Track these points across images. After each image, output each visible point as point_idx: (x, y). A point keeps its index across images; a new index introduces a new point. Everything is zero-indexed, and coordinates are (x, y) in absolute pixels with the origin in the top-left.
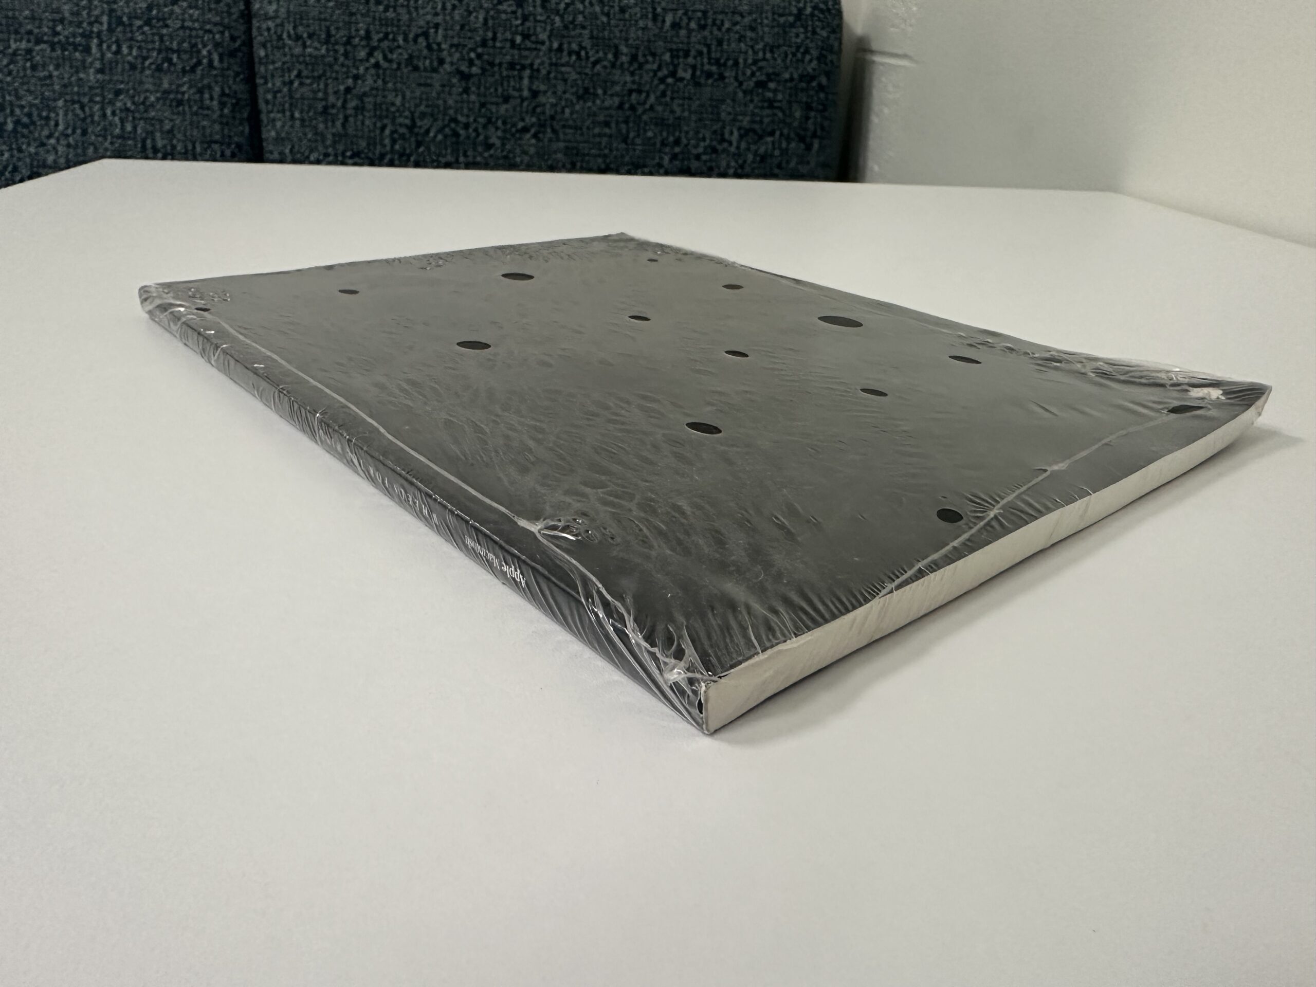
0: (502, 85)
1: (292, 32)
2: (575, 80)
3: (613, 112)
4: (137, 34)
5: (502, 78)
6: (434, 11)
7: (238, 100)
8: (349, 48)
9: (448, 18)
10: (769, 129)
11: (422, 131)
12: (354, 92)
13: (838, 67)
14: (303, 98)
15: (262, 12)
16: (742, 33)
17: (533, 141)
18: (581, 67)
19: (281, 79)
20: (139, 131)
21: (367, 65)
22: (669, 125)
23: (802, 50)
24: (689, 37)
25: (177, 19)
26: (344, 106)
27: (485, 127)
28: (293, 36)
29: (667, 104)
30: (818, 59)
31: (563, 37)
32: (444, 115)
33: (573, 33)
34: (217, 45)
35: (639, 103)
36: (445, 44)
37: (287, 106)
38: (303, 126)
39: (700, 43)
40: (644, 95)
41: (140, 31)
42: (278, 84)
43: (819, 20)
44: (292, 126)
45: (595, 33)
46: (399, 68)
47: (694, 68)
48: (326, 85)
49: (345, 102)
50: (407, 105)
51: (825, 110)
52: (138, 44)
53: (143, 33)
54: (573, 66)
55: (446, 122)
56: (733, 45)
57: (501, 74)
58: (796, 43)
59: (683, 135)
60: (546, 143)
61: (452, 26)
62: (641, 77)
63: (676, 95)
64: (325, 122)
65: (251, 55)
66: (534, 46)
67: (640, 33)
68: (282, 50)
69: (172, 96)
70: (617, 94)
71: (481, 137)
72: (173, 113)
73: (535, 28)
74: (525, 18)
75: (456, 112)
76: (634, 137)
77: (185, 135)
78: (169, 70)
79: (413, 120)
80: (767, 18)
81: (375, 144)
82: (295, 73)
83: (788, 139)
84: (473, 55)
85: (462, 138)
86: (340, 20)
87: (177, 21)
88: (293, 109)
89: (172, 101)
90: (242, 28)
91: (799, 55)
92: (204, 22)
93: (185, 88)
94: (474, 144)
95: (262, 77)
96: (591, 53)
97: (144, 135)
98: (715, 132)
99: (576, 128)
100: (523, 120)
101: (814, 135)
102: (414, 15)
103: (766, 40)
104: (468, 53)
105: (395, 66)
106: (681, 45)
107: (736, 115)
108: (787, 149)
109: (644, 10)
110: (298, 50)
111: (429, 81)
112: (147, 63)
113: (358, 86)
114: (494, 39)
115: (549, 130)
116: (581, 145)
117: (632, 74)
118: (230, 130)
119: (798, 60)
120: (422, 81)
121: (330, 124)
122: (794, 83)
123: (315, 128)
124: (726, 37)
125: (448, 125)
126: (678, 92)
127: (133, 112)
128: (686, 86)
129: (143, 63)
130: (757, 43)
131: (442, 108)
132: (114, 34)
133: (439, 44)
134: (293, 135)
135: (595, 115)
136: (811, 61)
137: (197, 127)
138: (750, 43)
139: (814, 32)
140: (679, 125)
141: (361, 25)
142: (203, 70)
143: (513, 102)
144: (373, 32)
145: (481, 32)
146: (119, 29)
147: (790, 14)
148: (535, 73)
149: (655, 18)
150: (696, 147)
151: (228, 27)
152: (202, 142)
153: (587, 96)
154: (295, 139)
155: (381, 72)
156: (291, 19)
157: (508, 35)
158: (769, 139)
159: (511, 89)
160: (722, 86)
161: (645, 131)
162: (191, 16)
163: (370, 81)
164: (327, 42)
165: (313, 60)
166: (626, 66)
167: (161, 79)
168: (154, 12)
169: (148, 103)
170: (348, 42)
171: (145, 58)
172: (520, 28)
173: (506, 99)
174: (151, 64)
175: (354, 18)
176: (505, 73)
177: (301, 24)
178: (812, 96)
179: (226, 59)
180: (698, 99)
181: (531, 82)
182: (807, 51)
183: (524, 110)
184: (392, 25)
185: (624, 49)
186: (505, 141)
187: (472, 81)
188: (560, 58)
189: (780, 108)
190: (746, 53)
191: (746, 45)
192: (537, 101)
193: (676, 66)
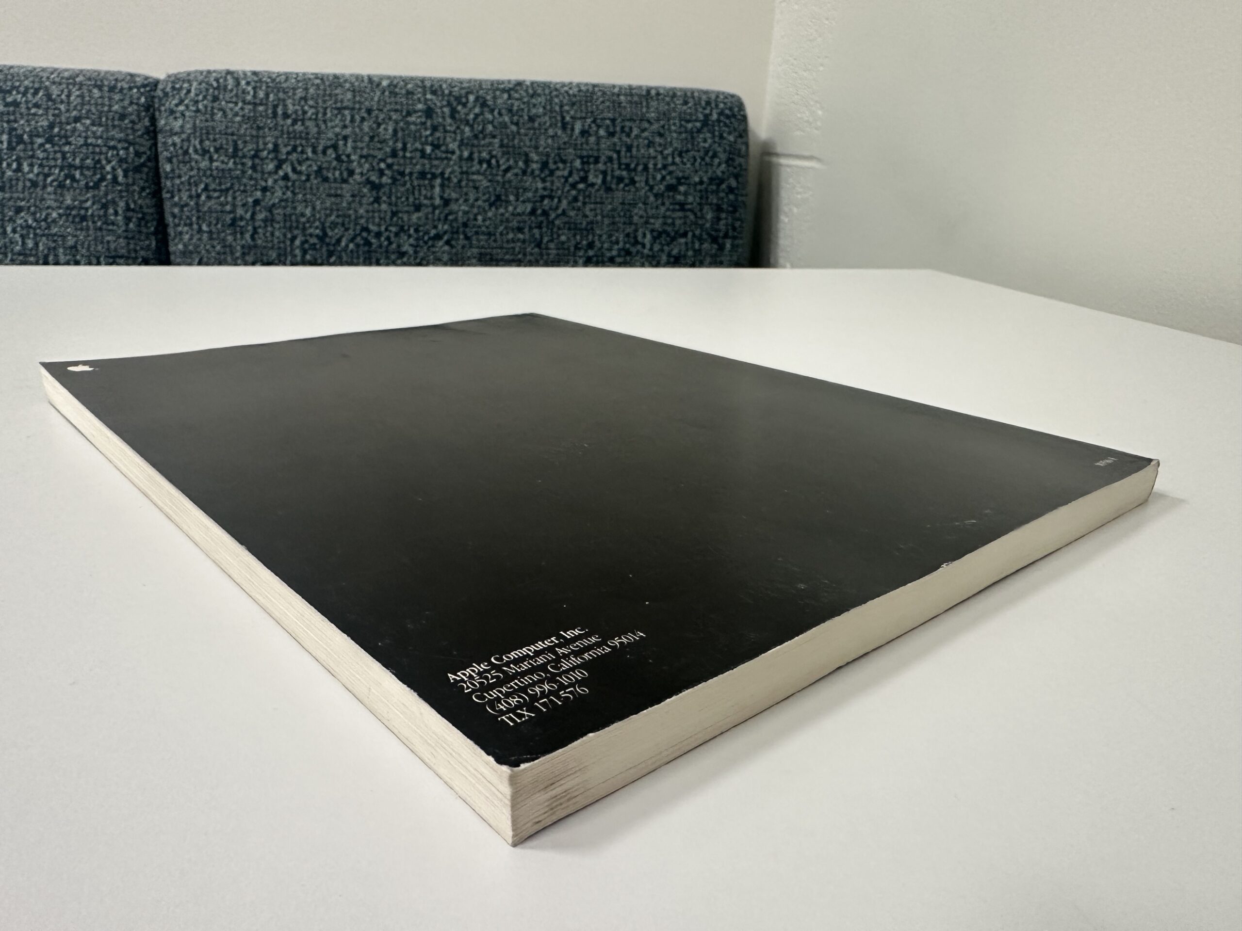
0: (413, 194)
1: (198, 147)
2: (488, 187)
3: (527, 218)
4: (39, 152)
5: (414, 188)
6: (342, 123)
7: (144, 214)
8: (257, 161)
9: (357, 130)
10: (682, 231)
11: (333, 241)
12: (263, 204)
13: (746, 170)
14: (210, 211)
15: (168, 128)
16: (650, 138)
17: (446, 248)
18: (491, 174)
19: (188, 193)
20: (41, 248)
21: (276, 177)
22: (581, 230)
23: (710, 154)
24: (598, 144)
25: (80, 136)
26: (253, 217)
27: (397, 234)
28: (200, 152)
29: (579, 209)
30: (727, 162)
31: (473, 145)
32: (356, 224)
33: (483, 142)
34: (121, 161)
35: (551, 209)
36: (355, 154)
37: (194, 219)
38: (211, 239)
39: (610, 150)
40: (556, 200)
41: (42, 149)
42: (185, 196)
43: (726, 125)
44: (200, 239)
45: (506, 141)
46: (308, 180)
47: (604, 173)
48: (234, 198)
49: (253, 214)
50: (318, 216)
51: (735, 211)
52: (39, 162)
53: (45, 151)
54: (483, 174)
55: (358, 232)
56: (642, 151)
57: (412, 181)
58: (704, 147)
59: (596, 238)
60: (460, 251)
61: (362, 137)
62: (552, 182)
63: (587, 200)
64: (234, 234)
65: (157, 168)
66: (444, 156)
67: (550, 141)
68: (188, 165)
69: (74, 212)
70: (528, 200)
71: (394, 246)
72: (76, 229)
73: (445, 138)
74: (435, 129)
75: (367, 221)
76: (548, 242)
77: (88, 249)
78: (72, 187)
79: (323, 230)
80: (674, 124)
81: (285, 255)
82: (202, 186)
83: (701, 239)
84: (383, 165)
85: (374, 246)
86: (248, 133)
87: (79, 139)
88: (200, 222)
89: (74, 217)
90: (149, 144)
91: (707, 159)
92: (108, 139)
93: (89, 204)
94: (387, 252)
95: (168, 192)
96: (501, 162)
97: (46, 252)
98: (628, 235)
99: (489, 234)
100: (435, 227)
101: (726, 236)
102: (323, 127)
103: (675, 145)
104: (378, 164)
105: (304, 178)
106: (590, 152)
107: (648, 217)
108: (700, 250)
109: (553, 120)
110: (204, 164)
111: (339, 192)
112: (49, 180)
113: (267, 200)
114: (404, 149)
115: (462, 237)
116: (495, 251)
117: (544, 180)
118: (136, 244)
119: (706, 164)
120: (333, 192)
121: (239, 236)
122: (704, 186)
123: (224, 240)
124: (635, 144)
125: (359, 234)
126: (589, 196)
127: (35, 229)
128: (598, 190)
129: (45, 180)
130: (665, 148)
131: (353, 217)
132: (15, 152)
133: (348, 156)
134: (201, 248)
135: (508, 220)
136: (719, 164)
137: (102, 243)
138: (659, 149)
139: (721, 137)
140: (592, 229)
141: (268, 139)
142: (106, 186)
143: (425, 210)
144: (281, 146)
145: (391, 143)
146: (19, 148)
147: (696, 121)
148: (446, 182)
149: (564, 127)
150: (610, 250)
151: (130, 144)
152: (106, 257)
153: (498, 203)
154: (203, 252)
155: (290, 184)
156: (198, 134)
157: (418, 145)
158: (683, 240)
159: (422, 198)
160: (633, 189)
161: (559, 236)
162: (94, 133)
163: (279, 193)
164: (234, 155)
165: (220, 175)
166: (537, 172)
167: (62, 195)
168: (56, 130)
169: (49, 220)
170: (255, 156)
171: (47, 176)
172: (430, 139)
173: (418, 208)
174: (53, 181)
175: (261, 133)
176: (416, 183)
177: (208, 139)
178: (723, 198)
179: (131, 173)
180: (611, 204)
181: (443, 191)
182: (715, 155)
183: (436, 217)
184: (301, 138)
185: (534, 156)
186: (418, 249)
187: (383, 190)
188: (472, 167)
189: (691, 210)
190: (655, 158)
191: (656, 151)
192: (449, 208)
193: (587, 172)
